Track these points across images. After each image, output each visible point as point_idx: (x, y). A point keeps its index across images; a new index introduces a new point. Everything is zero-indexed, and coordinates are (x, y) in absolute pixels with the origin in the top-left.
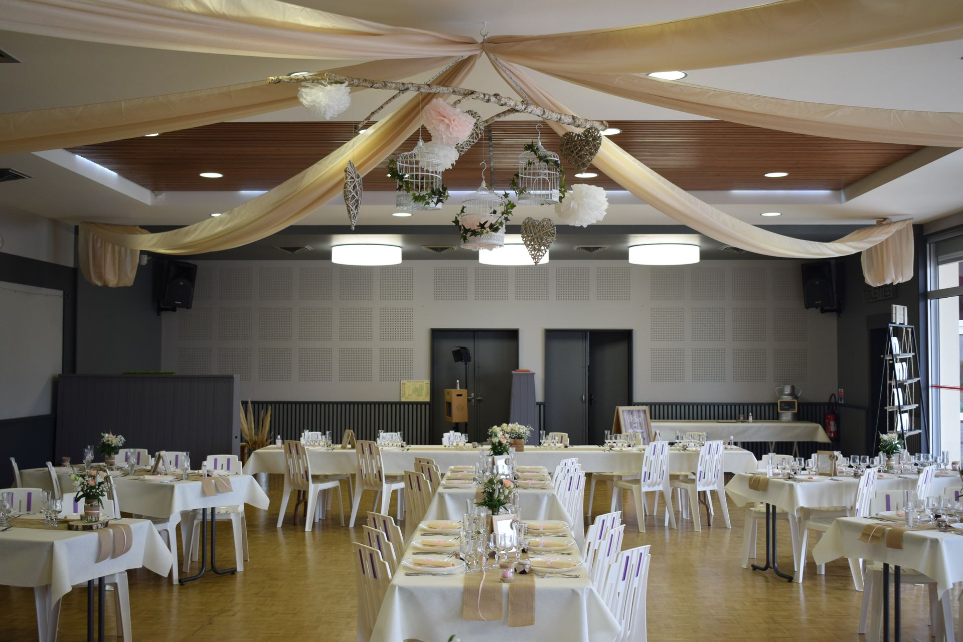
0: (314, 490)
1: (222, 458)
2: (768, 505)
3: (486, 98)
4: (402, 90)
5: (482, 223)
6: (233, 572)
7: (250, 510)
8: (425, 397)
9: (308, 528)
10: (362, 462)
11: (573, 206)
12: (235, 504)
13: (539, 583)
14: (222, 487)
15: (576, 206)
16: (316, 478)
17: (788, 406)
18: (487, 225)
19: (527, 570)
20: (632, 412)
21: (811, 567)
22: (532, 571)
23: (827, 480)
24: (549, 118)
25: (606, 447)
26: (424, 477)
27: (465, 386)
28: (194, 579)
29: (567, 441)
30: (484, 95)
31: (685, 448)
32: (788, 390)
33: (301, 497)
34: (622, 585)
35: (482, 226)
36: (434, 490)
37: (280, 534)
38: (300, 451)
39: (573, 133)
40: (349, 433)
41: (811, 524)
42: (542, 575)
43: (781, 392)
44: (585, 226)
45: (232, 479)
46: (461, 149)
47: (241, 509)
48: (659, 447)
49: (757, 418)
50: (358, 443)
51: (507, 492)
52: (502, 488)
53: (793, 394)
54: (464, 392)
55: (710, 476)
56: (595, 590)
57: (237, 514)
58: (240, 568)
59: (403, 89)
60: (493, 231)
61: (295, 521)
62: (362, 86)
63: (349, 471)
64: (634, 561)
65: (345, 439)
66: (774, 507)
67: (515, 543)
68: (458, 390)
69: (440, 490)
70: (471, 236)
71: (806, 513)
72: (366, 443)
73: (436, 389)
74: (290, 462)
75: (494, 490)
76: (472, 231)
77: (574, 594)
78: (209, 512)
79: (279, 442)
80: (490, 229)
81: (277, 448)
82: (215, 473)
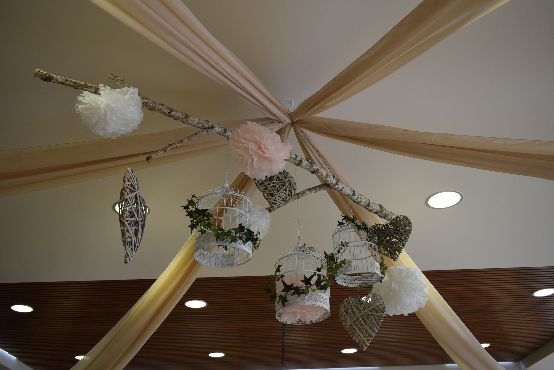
3: (297, 159)
4: (206, 128)
5: (308, 277)
11: (394, 288)
15: (397, 288)
18: (313, 281)
24: (359, 200)
30: (296, 156)
35: (307, 281)
39: (380, 225)
44: (406, 314)
46: (274, 202)
59: (207, 126)
60: (321, 289)
62: (158, 110)
70: (293, 294)
76: (294, 288)
80: (317, 286)
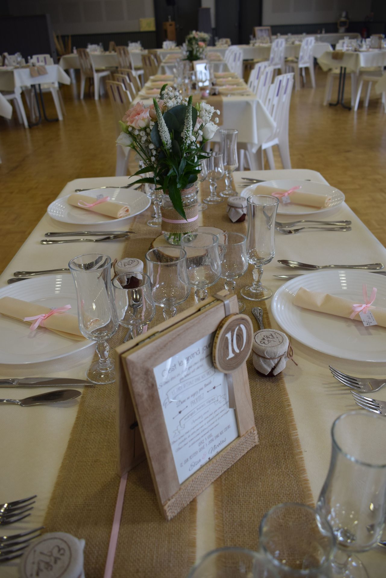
0: (97, 77)
1: (41, 57)
2: (341, 68)
6: (57, 120)
7: (62, 86)
8: (152, 28)
9: (96, 98)
10: (121, 59)
12: (52, 81)
13: (225, 99)
14: (41, 72)
16: (98, 71)
17: (343, 24)
19: (217, 93)
20: (261, 30)
21: (361, 103)
22: (219, 94)
23: (376, 51)
25: (251, 45)
26: (152, 57)
27: (173, 19)
28: (37, 124)
29: (229, 42)
31: (293, 43)
32: (344, 14)
33: (90, 81)
34: (276, 99)
36: (159, 65)
37: (83, 103)
38: (86, 55)
40: (112, 44)
41: (366, 77)
42: (226, 95)
43: (340, 16)
45: (47, 67)
47: (56, 85)
48: (280, 43)
49: (327, 32)
50: (117, 48)
51: (201, 50)
52: (198, 47)
53: (347, 17)
54: (173, 23)
55: (306, 58)
56: (261, 102)
57: (54, 88)
58: (61, 118)
61: (89, 95)
63: (115, 65)
64: (284, 83)
65: (111, 47)
66: (345, 69)
67: (208, 78)
68: (170, 22)
69: (162, 64)
71: (362, 73)
72: (121, 48)
73: (158, 24)
74: (82, 61)
75: (193, 50)
77: (248, 105)
78: (37, 87)
79: (75, 51)
81: (75, 54)
82: (37, 64)
